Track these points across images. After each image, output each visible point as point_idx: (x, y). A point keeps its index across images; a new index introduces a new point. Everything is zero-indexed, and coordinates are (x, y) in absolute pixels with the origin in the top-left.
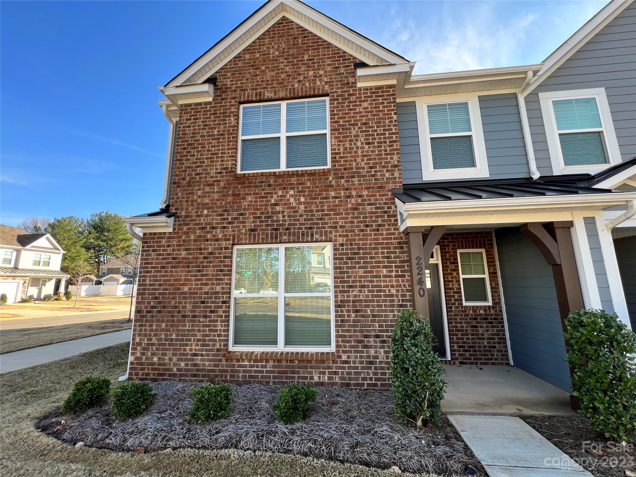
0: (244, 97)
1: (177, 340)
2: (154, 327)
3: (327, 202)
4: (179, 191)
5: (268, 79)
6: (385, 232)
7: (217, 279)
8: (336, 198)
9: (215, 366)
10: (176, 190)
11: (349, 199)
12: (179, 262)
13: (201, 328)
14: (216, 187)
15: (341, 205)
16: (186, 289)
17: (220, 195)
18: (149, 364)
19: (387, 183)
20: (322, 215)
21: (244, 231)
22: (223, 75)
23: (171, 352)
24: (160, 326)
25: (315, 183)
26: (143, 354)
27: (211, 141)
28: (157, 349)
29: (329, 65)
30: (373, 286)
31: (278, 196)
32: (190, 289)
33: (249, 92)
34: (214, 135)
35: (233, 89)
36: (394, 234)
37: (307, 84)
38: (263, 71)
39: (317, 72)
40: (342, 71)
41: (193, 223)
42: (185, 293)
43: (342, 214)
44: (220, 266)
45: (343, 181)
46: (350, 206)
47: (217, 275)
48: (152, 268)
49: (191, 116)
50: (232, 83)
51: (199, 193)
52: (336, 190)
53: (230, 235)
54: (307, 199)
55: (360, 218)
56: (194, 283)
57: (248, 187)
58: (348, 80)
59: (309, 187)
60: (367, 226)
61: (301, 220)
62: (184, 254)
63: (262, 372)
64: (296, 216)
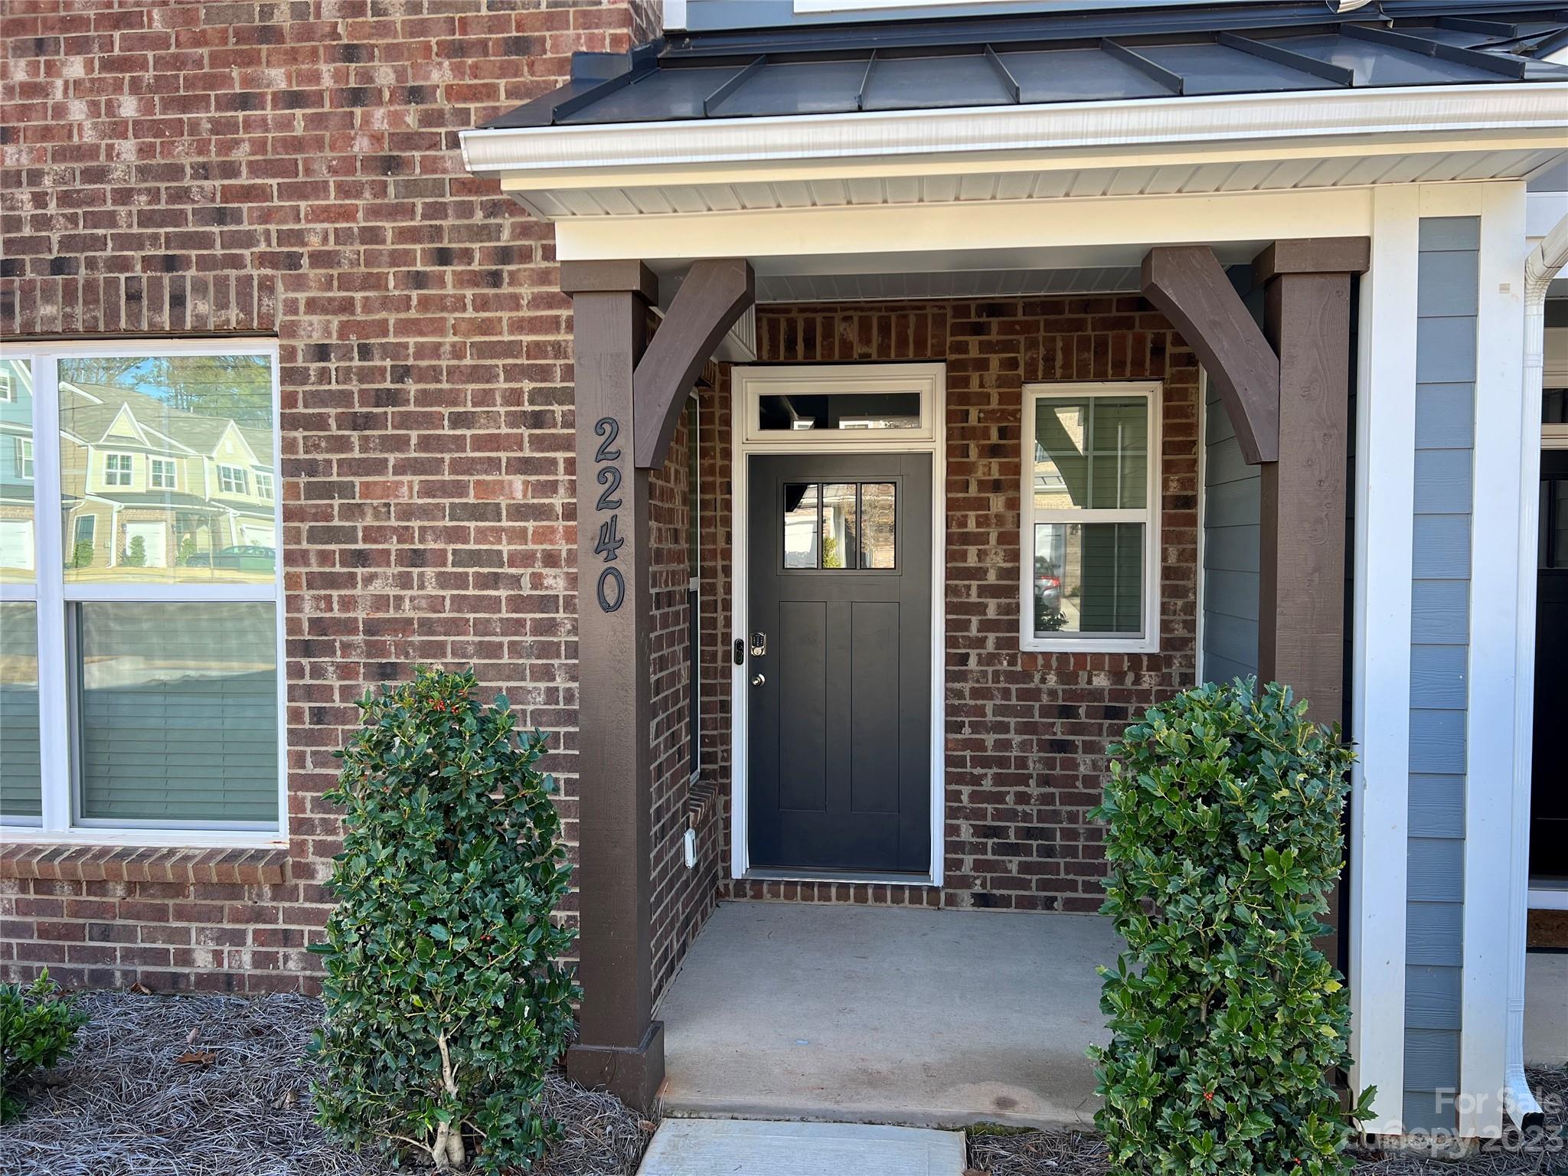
3: (248, 125)
6: (526, 291)
8: (294, 99)
11: (358, 111)
15: (319, 144)
19: (550, 21)
20: (228, 194)
30: (461, 559)
43: (320, 189)
46: (362, 146)
52: (293, 56)
54: (148, 108)
55: (410, 212)
59: (161, 41)
60: (443, 257)
61: (122, 220)
64: (97, 198)
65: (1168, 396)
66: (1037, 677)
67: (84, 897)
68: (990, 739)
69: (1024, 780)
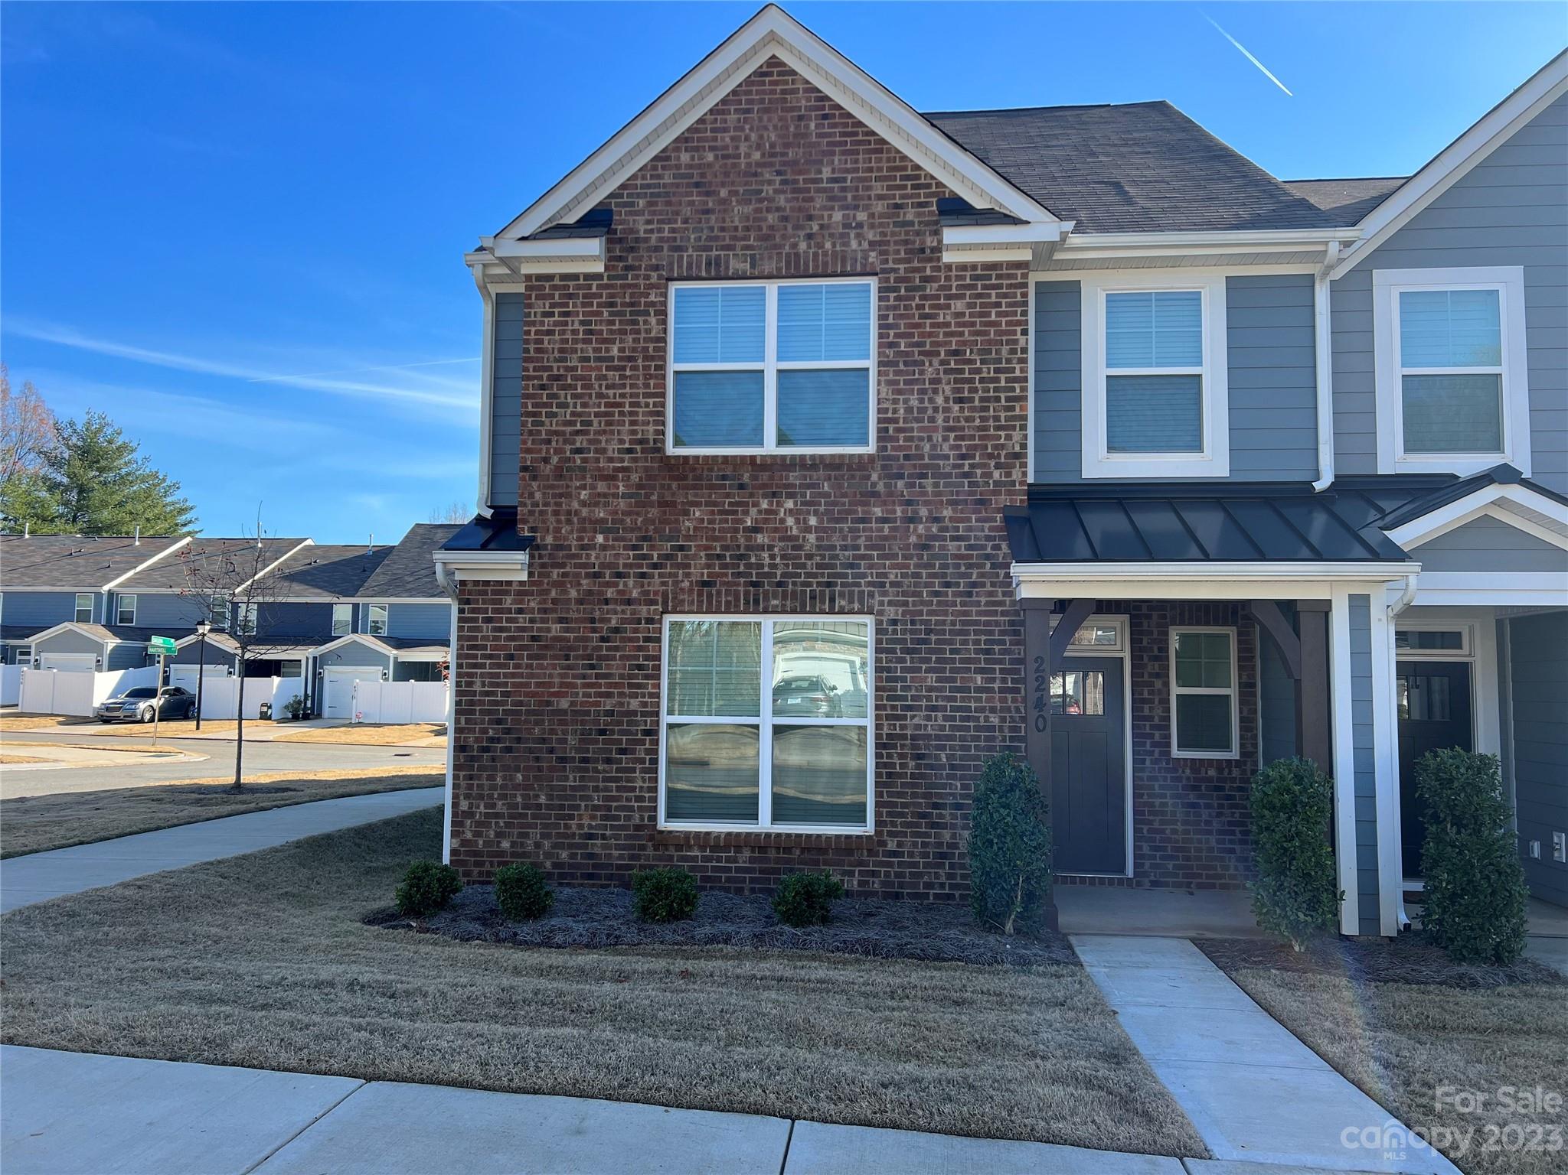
0: (680, 267)
1: (548, 807)
2: (499, 781)
3: (864, 530)
4: (535, 488)
5: (737, 223)
6: (983, 600)
7: (631, 686)
8: (884, 520)
9: (632, 857)
10: (530, 485)
11: (912, 526)
12: (546, 647)
13: (601, 784)
14: (621, 484)
15: (895, 538)
16: (564, 704)
17: (631, 503)
18: (492, 854)
19: (995, 493)
20: (855, 557)
21: (686, 584)
22: (625, 205)
23: (538, 831)
24: (511, 780)
25: (841, 487)
26: (477, 834)
27: (604, 372)
28: (508, 825)
29: (880, 197)
30: (954, 709)
31: (760, 512)
32: (572, 704)
33: (691, 256)
34: (612, 359)
35: (653, 242)
36: (1001, 603)
37: (828, 245)
38: (724, 201)
39: (851, 213)
40: (910, 217)
41: (573, 561)
42: (564, 712)
43: (895, 556)
44: (637, 658)
45: (900, 484)
46: (913, 539)
47: (631, 677)
48: (484, 656)
49: (552, 306)
50: (650, 227)
51: (584, 494)
52: (884, 503)
53: (656, 593)
54: (821, 521)
55: (933, 566)
56: (581, 691)
57: (695, 487)
58: (923, 242)
59: (827, 495)
60: (948, 585)
61: (809, 567)
62: (555, 628)
63: (729, 870)
64: (799, 557)
65: (1239, 634)
66: (1180, 771)
67: (781, 855)
68: (1157, 801)
69: (1175, 822)
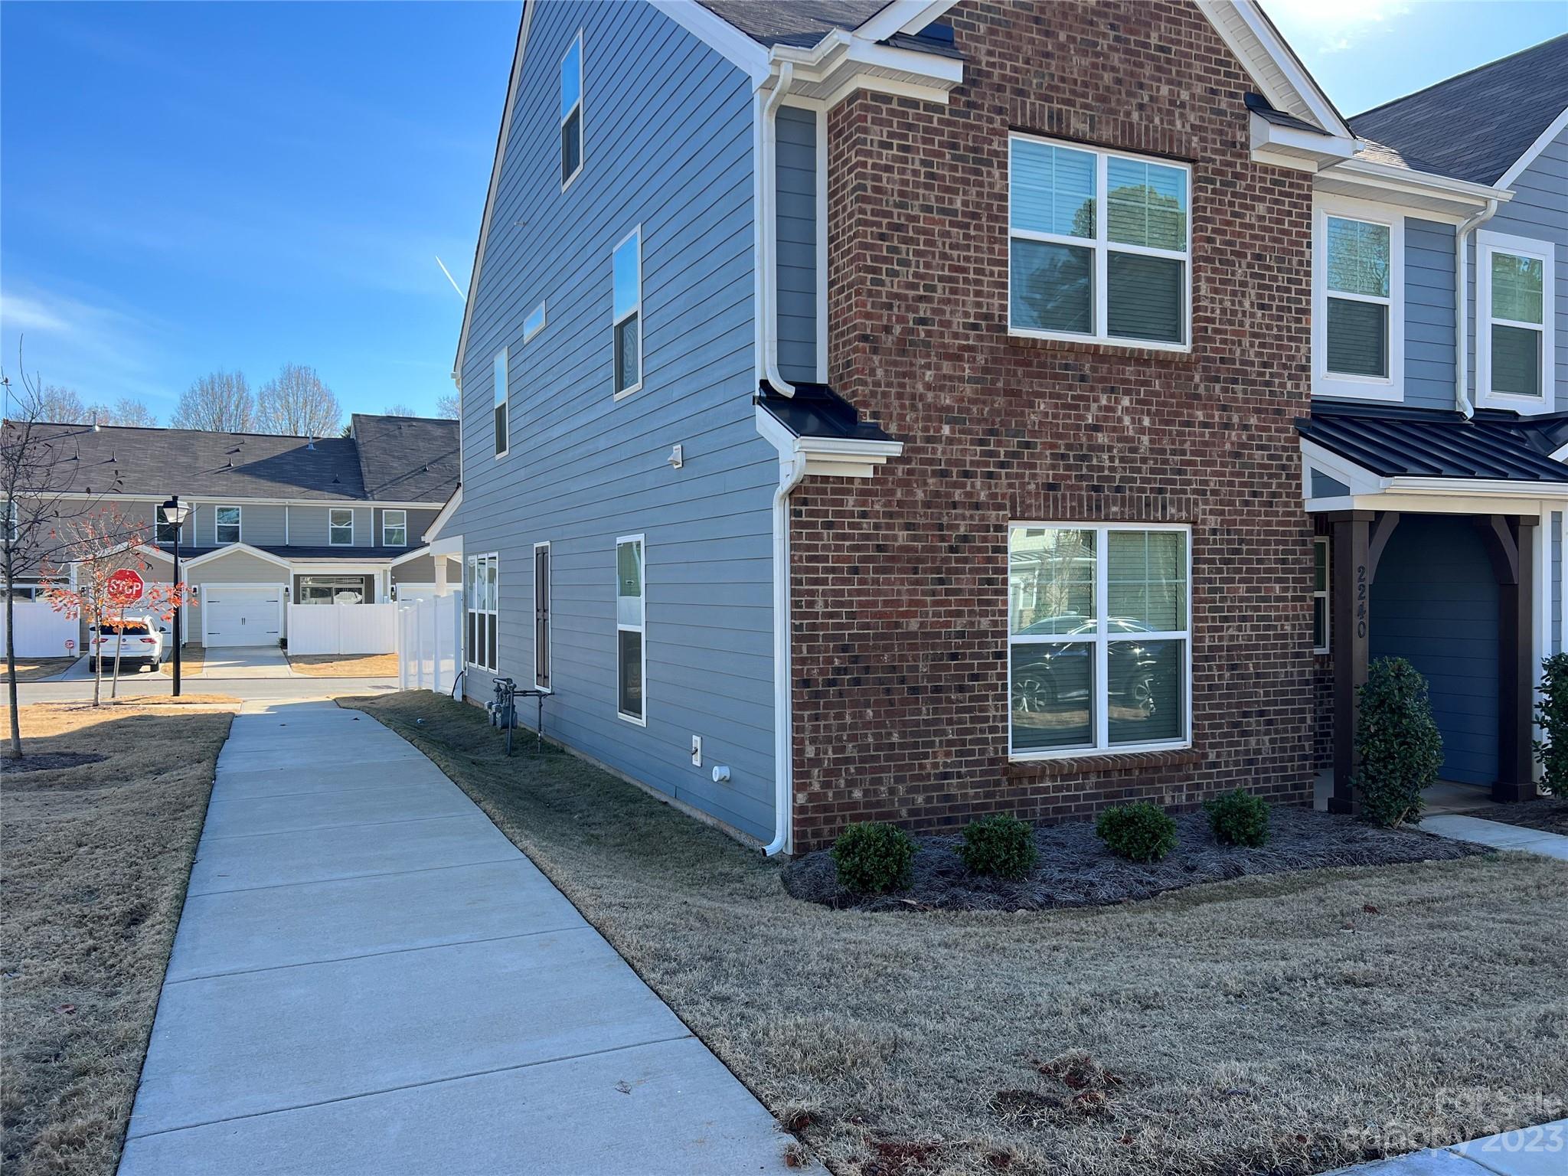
0: (1024, 115)
1: (902, 746)
2: (848, 720)
3: (1189, 434)
4: (877, 363)
5: (1075, 76)
6: (1281, 510)
7: (981, 602)
8: (1205, 425)
9: (987, 795)
10: (871, 359)
11: (1227, 432)
12: (892, 559)
13: (954, 716)
14: (966, 366)
15: (1214, 444)
16: (914, 625)
17: (977, 389)
18: (843, 807)
19: (1288, 404)
20: (1182, 463)
21: (1032, 487)
22: (966, 26)
23: (892, 775)
24: (861, 717)
25: (1169, 386)
26: (826, 785)
27: (948, 228)
28: (859, 771)
29: (1200, 78)
30: (1259, 619)
31: (1100, 408)
32: (922, 625)
33: (1034, 104)
34: (955, 213)
35: (996, 79)
36: (1293, 514)
37: (1157, 120)
38: (1062, 47)
39: (1176, 89)
40: (1223, 106)
41: (919, 456)
42: (913, 635)
43: (1215, 463)
44: (986, 571)
45: (1218, 387)
46: (1228, 446)
47: (981, 592)
48: (826, 570)
49: (891, 135)
50: (992, 60)
51: (929, 375)
52: (1205, 407)
53: (1004, 496)
54: (1153, 422)
55: (1244, 475)
56: (930, 610)
57: (1040, 375)
58: (1234, 136)
59: (1157, 394)
60: (1254, 494)
61: (1144, 471)
62: (902, 535)
63: (1076, 798)
64: (1134, 460)
67: (1123, 777)
